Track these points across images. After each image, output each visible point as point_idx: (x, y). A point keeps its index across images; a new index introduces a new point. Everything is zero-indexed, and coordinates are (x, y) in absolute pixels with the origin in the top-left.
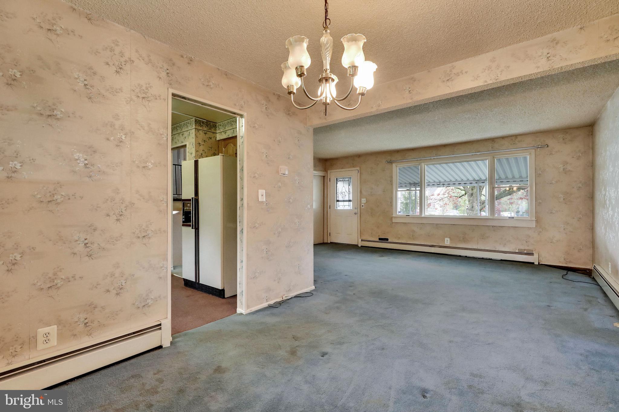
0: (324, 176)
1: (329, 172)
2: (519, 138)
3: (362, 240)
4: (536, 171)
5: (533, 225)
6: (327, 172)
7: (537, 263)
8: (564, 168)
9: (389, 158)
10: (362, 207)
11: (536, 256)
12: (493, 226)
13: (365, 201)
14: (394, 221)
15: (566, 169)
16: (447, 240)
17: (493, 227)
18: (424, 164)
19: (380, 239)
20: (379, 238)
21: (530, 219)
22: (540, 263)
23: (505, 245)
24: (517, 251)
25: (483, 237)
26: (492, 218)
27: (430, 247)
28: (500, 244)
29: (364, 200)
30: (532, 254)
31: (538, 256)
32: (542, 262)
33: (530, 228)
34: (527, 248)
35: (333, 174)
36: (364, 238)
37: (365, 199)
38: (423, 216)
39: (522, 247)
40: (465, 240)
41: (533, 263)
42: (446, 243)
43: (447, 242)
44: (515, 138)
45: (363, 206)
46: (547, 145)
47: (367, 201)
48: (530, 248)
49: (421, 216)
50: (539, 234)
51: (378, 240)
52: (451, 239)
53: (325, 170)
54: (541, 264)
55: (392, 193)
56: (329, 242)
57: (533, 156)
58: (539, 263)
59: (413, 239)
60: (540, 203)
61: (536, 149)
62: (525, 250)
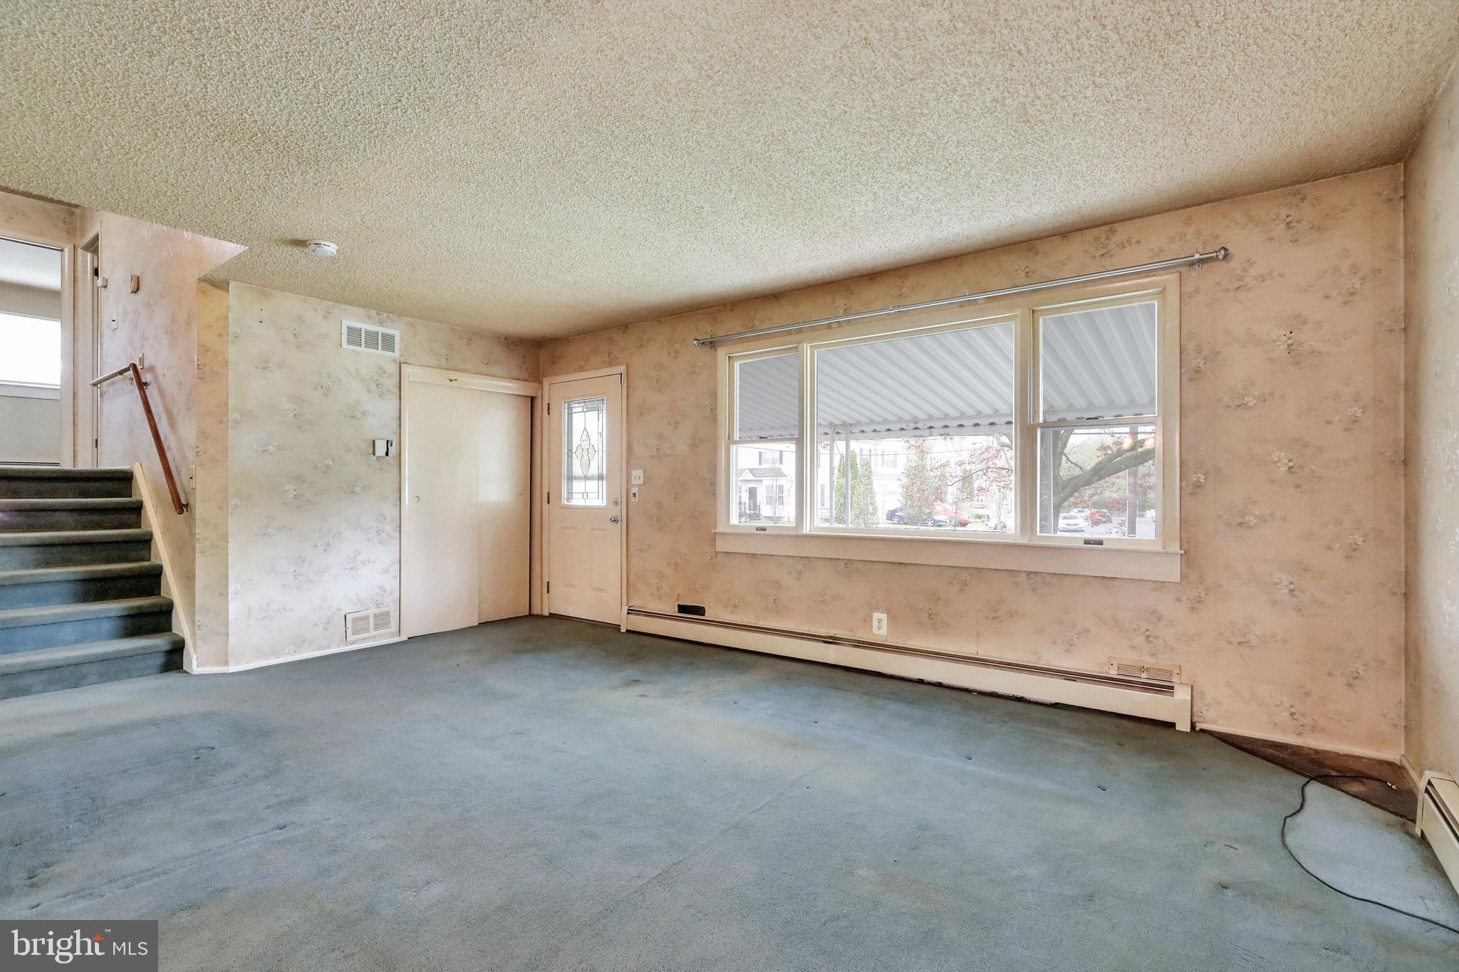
0: (533, 399)
1: (546, 382)
2: (1123, 232)
3: (630, 612)
4: (1183, 356)
5: (1171, 571)
6: (541, 383)
7: (1183, 726)
8: (1290, 342)
9: (706, 329)
10: (632, 499)
11: (1182, 694)
12: (1029, 573)
13: (642, 477)
14: (722, 546)
15: (1300, 344)
16: (880, 621)
17: (1032, 576)
18: (811, 346)
19: (682, 609)
20: (679, 606)
21: (1159, 548)
22: (1199, 726)
23: (1069, 647)
24: (1113, 673)
25: (997, 616)
26: (1024, 541)
27: (825, 642)
28: (1055, 643)
29: (638, 476)
30: (1167, 689)
31: (1189, 698)
32: (1205, 722)
33: (1160, 586)
34: (1148, 661)
35: (555, 389)
36: (637, 603)
37: (641, 472)
38: (806, 530)
39: (1130, 658)
40: (934, 622)
41: (1172, 725)
42: (875, 630)
43: (880, 628)
44: (1106, 232)
45: (634, 495)
46: (1224, 248)
47: (648, 478)
48: (1164, 661)
49: (800, 533)
50: (1193, 609)
51: (674, 611)
52: (892, 618)
53: (536, 376)
54: (1202, 731)
55: (715, 449)
56: (546, 613)
57: (1173, 297)
58: (1193, 726)
59: (777, 612)
60: (1198, 486)
61: (1183, 269)
62: (1142, 669)
